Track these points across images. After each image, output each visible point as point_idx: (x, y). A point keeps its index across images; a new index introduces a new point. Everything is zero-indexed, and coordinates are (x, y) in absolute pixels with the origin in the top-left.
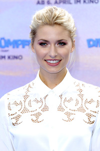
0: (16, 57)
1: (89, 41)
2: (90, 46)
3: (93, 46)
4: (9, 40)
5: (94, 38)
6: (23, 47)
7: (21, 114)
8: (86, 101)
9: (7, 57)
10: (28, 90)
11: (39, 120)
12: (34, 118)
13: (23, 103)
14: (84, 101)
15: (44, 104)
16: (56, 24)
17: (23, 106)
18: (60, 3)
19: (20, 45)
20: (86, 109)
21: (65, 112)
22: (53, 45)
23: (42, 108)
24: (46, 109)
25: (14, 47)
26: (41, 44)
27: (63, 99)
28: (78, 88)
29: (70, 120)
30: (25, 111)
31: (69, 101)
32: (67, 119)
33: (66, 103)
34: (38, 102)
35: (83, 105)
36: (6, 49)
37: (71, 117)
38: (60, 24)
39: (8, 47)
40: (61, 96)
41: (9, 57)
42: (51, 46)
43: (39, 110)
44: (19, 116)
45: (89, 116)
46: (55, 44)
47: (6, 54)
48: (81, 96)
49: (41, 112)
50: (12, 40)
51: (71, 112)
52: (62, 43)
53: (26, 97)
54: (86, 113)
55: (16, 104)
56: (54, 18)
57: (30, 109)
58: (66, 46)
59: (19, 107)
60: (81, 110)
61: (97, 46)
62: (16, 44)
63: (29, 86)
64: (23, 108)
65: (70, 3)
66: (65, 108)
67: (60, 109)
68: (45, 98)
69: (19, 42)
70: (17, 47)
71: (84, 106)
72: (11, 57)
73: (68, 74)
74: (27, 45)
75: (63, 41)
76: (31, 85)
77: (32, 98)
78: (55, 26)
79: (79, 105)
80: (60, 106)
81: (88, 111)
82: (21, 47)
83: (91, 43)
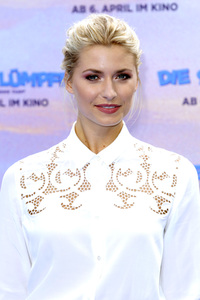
0: (37, 103)
1: (161, 74)
2: (163, 83)
3: (169, 82)
4: (25, 74)
5: (170, 70)
6: (50, 85)
7: (43, 195)
8: (155, 176)
9: (21, 103)
10: (55, 156)
11: (74, 205)
12: (66, 202)
13: (46, 176)
14: (151, 175)
15: (82, 179)
16: (115, 43)
17: (47, 183)
18: (112, 10)
19: (44, 81)
20: (154, 189)
21: (118, 192)
22: (109, 78)
23: (78, 186)
24: (86, 186)
25: (33, 86)
26: (89, 77)
27: (115, 172)
28: (141, 153)
29: (127, 206)
30: (50, 189)
31: (125, 174)
32: (122, 204)
33: (121, 178)
34: (72, 175)
35: (150, 181)
36: (21, 88)
37: (130, 201)
38: (121, 44)
39: (24, 85)
40: (112, 166)
41: (25, 103)
42: (106, 80)
43: (75, 189)
44: (40, 199)
45: (160, 201)
46: (112, 77)
47: (21, 97)
48: (146, 166)
49: (78, 192)
50: (30, 73)
51: (128, 192)
52: (124, 75)
53: (51, 166)
54: (154, 195)
55: (34, 178)
56: (110, 32)
57: (59, 187)
58: (130, 81)
59: (40, 183)
60: (146, 189)
61: (175, 83)
62: (37, 79)
63: (57, 149)
64: (46, 185)
65: (129, 11)
66: (118, 185)
67: (111, 187)
68: (85, 168)
69: (43, 77)
70: (40, 85)
71: (151, 184)
72: (29, 103)
73: (125, 130)
74: (56, 81)
75: (126, 72)
76: (61, 148)
77: (61, 168)
78: (113, 46)
79: (143, 182)
80: (111, 182)
81: (158, 193)
82: (45, 84)
83: (166, 78)
